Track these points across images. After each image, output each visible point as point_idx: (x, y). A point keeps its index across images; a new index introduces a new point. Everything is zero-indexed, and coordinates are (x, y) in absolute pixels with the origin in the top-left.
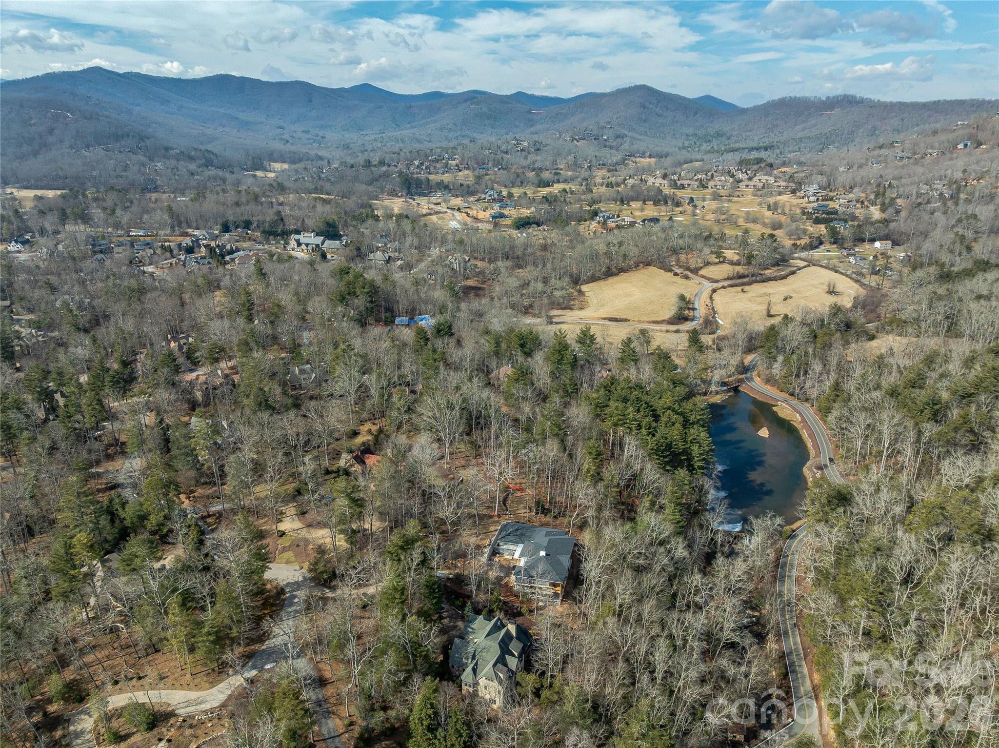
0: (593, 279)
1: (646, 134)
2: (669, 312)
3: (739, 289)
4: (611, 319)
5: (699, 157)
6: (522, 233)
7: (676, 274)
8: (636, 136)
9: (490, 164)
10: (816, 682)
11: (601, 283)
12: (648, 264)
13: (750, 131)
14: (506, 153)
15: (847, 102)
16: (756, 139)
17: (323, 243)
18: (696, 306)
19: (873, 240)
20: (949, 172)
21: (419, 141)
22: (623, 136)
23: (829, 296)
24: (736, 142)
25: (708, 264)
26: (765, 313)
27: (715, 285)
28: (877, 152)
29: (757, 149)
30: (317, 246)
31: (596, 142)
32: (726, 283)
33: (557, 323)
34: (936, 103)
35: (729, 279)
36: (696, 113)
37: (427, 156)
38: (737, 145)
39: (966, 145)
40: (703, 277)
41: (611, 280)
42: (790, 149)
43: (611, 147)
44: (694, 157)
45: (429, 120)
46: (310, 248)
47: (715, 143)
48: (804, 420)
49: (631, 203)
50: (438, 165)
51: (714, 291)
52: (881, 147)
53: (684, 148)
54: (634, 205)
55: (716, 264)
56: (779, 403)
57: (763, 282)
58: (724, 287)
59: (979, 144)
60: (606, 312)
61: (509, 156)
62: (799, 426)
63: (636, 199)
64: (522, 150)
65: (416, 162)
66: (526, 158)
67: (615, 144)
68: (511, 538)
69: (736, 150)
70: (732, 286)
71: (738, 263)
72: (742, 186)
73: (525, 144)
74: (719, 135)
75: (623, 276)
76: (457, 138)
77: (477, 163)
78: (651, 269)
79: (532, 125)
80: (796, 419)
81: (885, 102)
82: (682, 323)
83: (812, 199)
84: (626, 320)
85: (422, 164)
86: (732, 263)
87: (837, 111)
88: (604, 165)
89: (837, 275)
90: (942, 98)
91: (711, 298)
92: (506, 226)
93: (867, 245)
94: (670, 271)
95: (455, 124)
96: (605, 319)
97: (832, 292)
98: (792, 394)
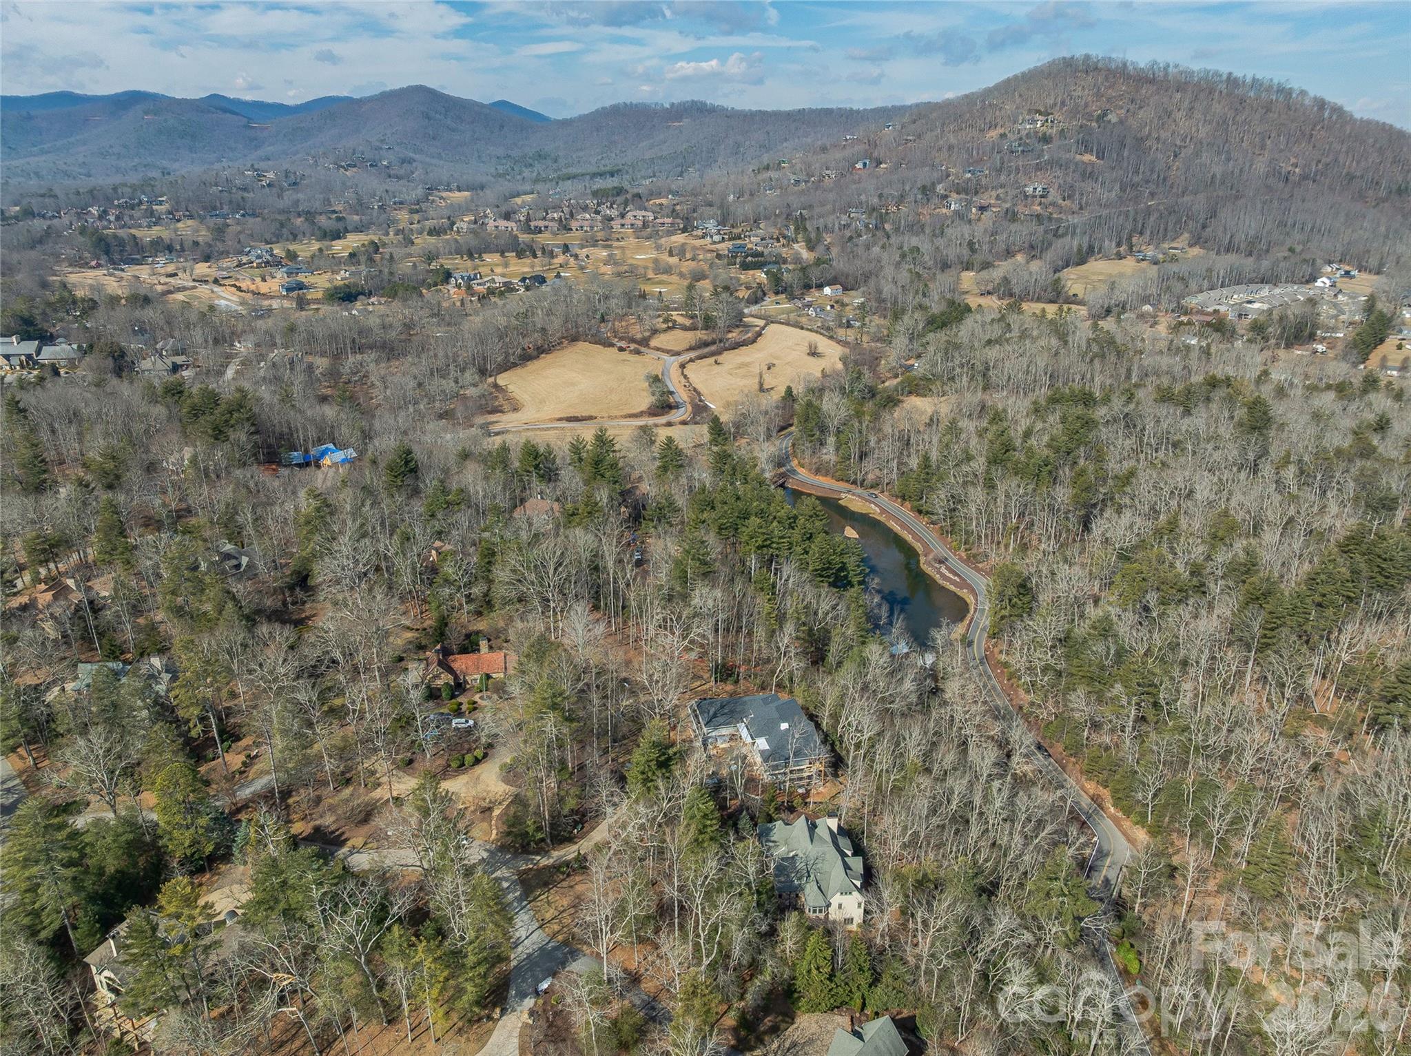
0: (506, 367)
1: (440, 157)
2: (645, 400)
3: (712, 360)
4: (570, 419)
5: (528, 187)
6: (349, 310)
7: (621, 349)
8: (428, 159)
9: (226, 208)
10: (1091, 792)
11: (519, 371)
12: (574, 339)
13: (581, 150)
14: (245, 189)
15: (698, 111)
16: (593, 161)
17: (38, 352)
18: (672, 389)
19: (820, 286)
20: (863, 198)
21: (66, 174)
22: (410, 161)
23: (811, 359)
24: (567, 166)
25: (655, 332)
26: (757, 387)
27: (682, 358)
28: (766, 175)
29: (601, 175)
30: (29, 357)
31: (373, 170)
32: (693, 354)
33: (497, 434)
34: (801, 112)
35: (691, 349)
36: (502, 127)
37: (109, 200)
38: (572, 170)
39: (865, 164)
40: (658, 349)
41: (533, 366)
42: (643, 173)
43: (399, 178)
44: (520, 188)
45: (72, 139)
46: (15, 361)
47: (538, 167)
48: (883, 511)
49: (485, 256)
50: (136, 213)
51: (683, 366)
52: (767, 168)
53: (500, 175)
54: (490, 258)
55: (665, 331)
56: (843, 495)
57: (734, 348)
58: (691, 360)
59: (879, 163)
60: (553, 410)
61: (251, 195)
62: (882, 518)
63: (488, 249)
64: (269, 185)
65: (94, 210)
66: (280, 196)
67: (402, 172)
68: (720, 719)
69: (574, 177)
70: (700, 358)
71: (693, 328)
72: (616, 225)
73: (271, 175)
74: (540, 156)
75: (546, 359)
76: (135, 168)
77: (204, 208)
78: (581, 345)
79: (257, 148)
80: (873, 510)
81: (742, 111)
82: (667, 413)
83: (717, 238)
84: (591, 418)
85: (105, 212)
86: (685, 328)
87: (686, 122)
88: (401, 203)
89: (804, 332)
90: (806, 106)
91: (685, 377)
92: (317, 301)
93: (815, 293)
94: (612, 345)
95: (125, 146)
96: (560, 419)
97: (813, 353)
98: (854, 482)
